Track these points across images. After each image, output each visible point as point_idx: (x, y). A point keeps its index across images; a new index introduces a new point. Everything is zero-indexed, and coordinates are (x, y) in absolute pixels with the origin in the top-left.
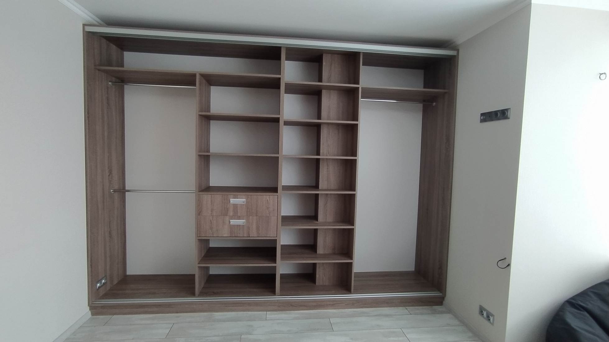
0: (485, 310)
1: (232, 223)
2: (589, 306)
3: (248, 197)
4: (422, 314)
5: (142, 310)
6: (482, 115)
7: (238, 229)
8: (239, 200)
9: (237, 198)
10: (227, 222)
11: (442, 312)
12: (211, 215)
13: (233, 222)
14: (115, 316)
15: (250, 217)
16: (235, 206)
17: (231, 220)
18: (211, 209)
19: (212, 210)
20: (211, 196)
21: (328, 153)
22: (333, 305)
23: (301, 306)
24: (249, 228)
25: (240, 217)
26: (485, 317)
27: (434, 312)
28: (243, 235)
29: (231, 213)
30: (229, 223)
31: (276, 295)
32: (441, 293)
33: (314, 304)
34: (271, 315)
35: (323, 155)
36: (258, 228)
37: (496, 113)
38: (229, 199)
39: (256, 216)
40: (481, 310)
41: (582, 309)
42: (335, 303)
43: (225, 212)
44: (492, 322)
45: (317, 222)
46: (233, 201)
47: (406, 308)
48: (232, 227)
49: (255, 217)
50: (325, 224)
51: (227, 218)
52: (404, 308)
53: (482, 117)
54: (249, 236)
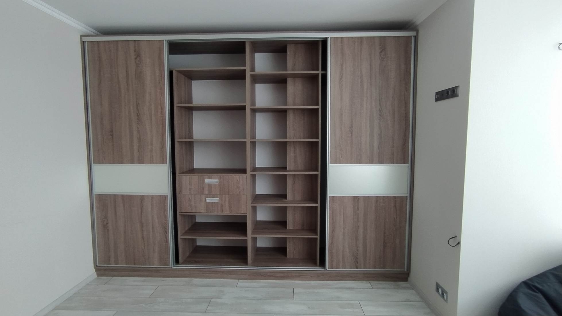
0: (441, 287)
1: (207, 201)
2: (546, 288)
3: (220, 178)
4: (384, 288)
5: (135, 273)
6: (437, 93)
7: (213, 206)
8: (213, 181)
9: (211, 179)
10: (204, 200)
12: (190, 194)
14: (114, 278)
15: (224, 195)
16: (210, 185)
17: (206, 198)
19: (190, 189)
20: (189, 177)
21: (295, 136)
23: (270, 276)
24: (222, 205)
25: (214, 195)
26: (440, 294)
28: (217, 211)
29: (206, 192)
31: (248, 265)
34: (242, 283)
35: (290, 139)
36: (230, 206)
37: (447, 91)
38: (204, 180)
39: (228, 194)
40: (438, 286)
41: (537, 291)
42: (301, 274)
43: (201, 191)
44: (446, 299)
45: (286, 200)
46: (207, 181)
47: (370, 283)
48: (208, 204)
49: (227, 196)
50: (293, 202)
51: (203, 196)
52: (368, 282)
53: (437, 96)
54: (223, 212)
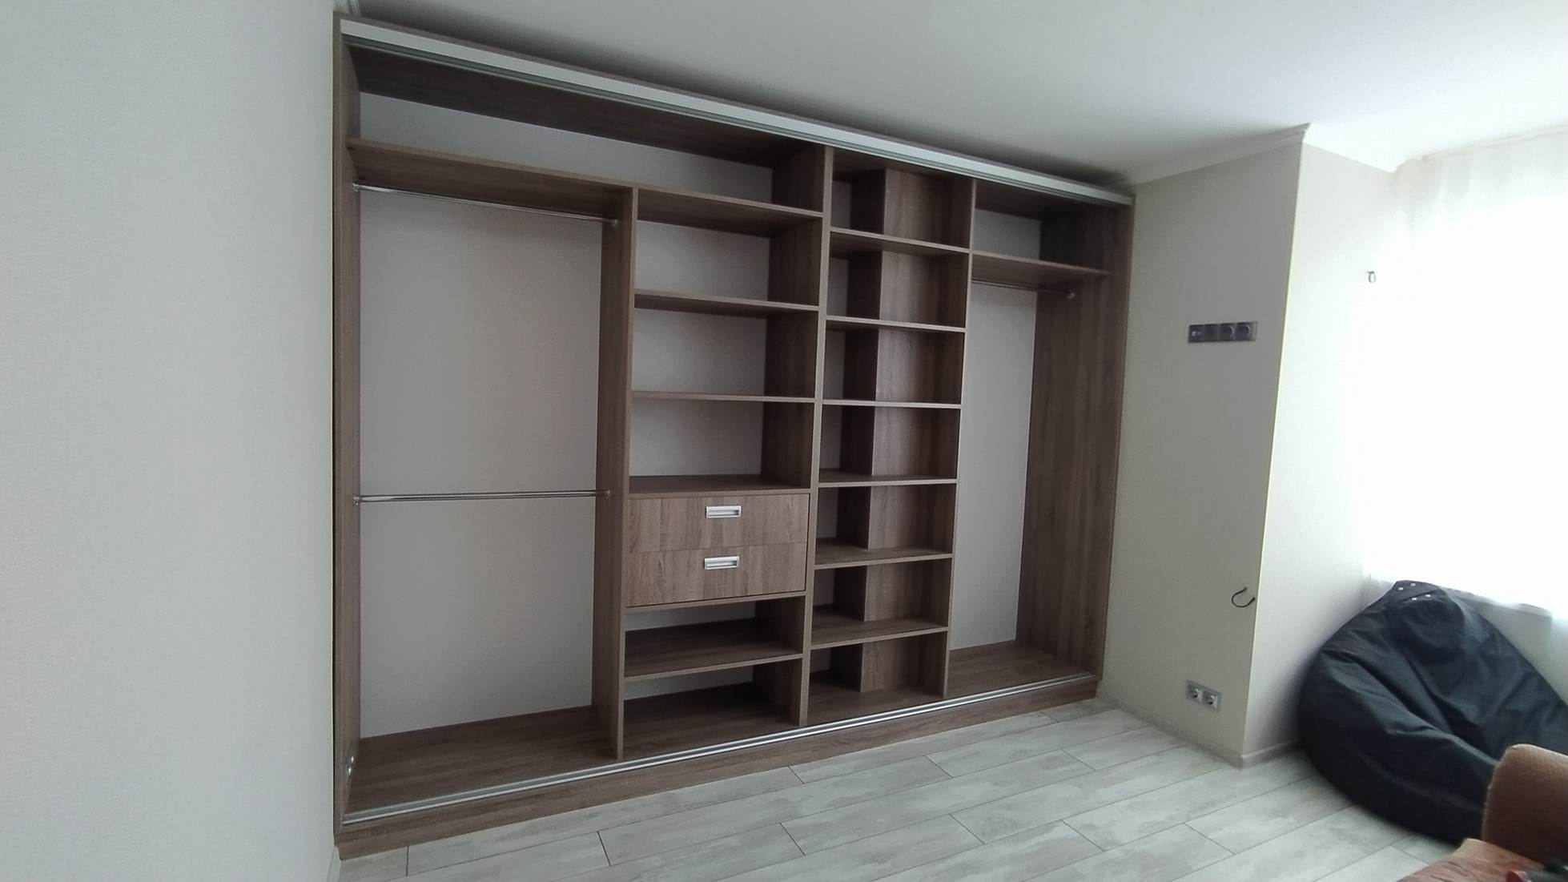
0: (1199, 687)
1: (708, 566)
2: (1359, 653)
3: (746, 502)
4: (1074, 718)
6: (1193, 328)
7: (723, 579)
9: (723, 505)
10: (699, 565)
11: (1102, 710)
12: (661, 551)
13: (713, 563)
15: (751, 548)
16: (717, 522)
17: (706, 560)
18: (661, 535)
19: (663, 539)
20: (662, 502)
21: (891, 395)
22: (917, 728)
23: (859, 740)
24: (745, 575)
25: (727, 549)
26: (1200, 699)
27: (1092, 712)
28: (731, 594)
29: (707, 543)
30: (702, 566)
31: (800, 725)
32: (1093, 673)
33: (884, 731)
34: (804, 771)
35: (882, 400)
36: (765, 576)
37: (1226, 328)
38: (704, 509)
39: (764, 544)
40: (1191, 691)
41: (1349, 659)
42: (922, 722)
43: (693, 540)
44: (1216, 706)
45: (865, 550)
46: (713, 511)
47: (1042, 713)
48: (709, 576)
49: (760, 549)
50: (882, 553)
51: (698, 554)
52: (1038, 712)
53: (1194, 333)
54: (746, 592)
